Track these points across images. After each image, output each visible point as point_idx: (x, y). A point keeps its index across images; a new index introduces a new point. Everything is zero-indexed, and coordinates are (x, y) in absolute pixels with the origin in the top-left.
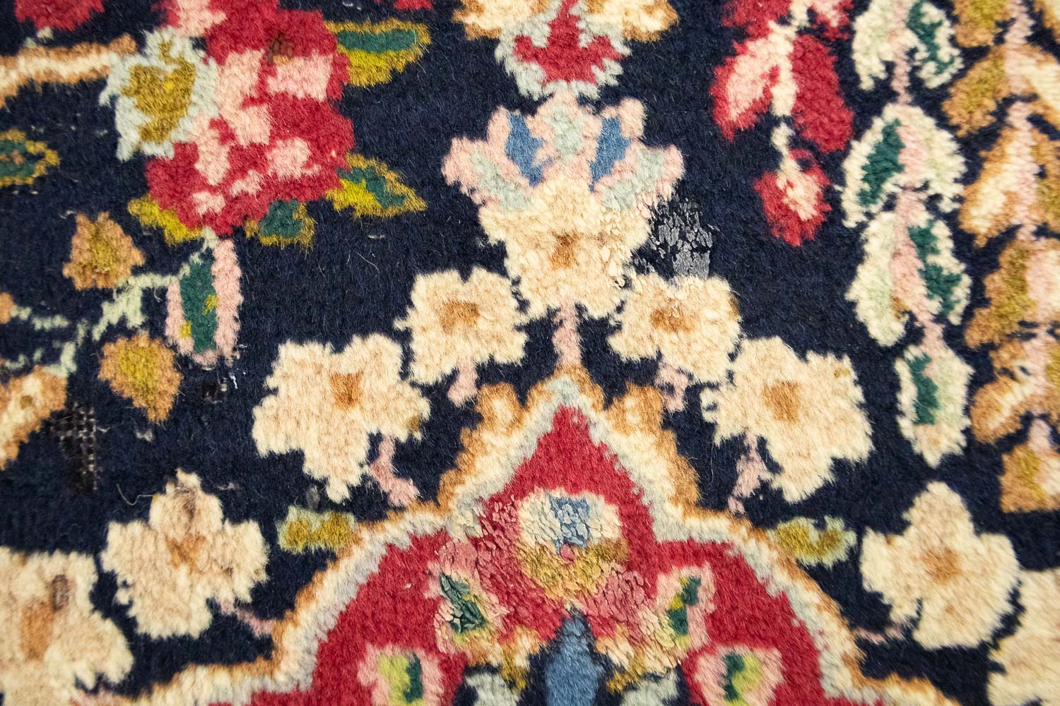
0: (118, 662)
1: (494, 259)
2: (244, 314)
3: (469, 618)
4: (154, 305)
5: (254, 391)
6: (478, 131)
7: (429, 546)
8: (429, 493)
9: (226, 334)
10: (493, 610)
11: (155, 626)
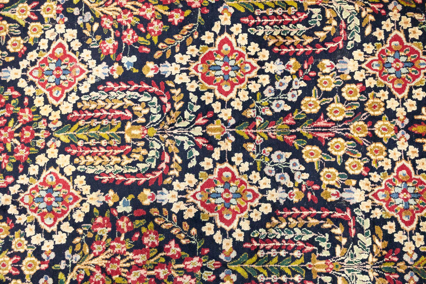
0: (69, 41)
1: (97, 66)
2: (93, 48)
3: (71, 65)
4: (94, 42)
5: (88, 49)
6: (107, 64)
7: (76, 62)
8: (80, 62)
9: (92, 47)
10: (71, 66)
11: (71, 43)
